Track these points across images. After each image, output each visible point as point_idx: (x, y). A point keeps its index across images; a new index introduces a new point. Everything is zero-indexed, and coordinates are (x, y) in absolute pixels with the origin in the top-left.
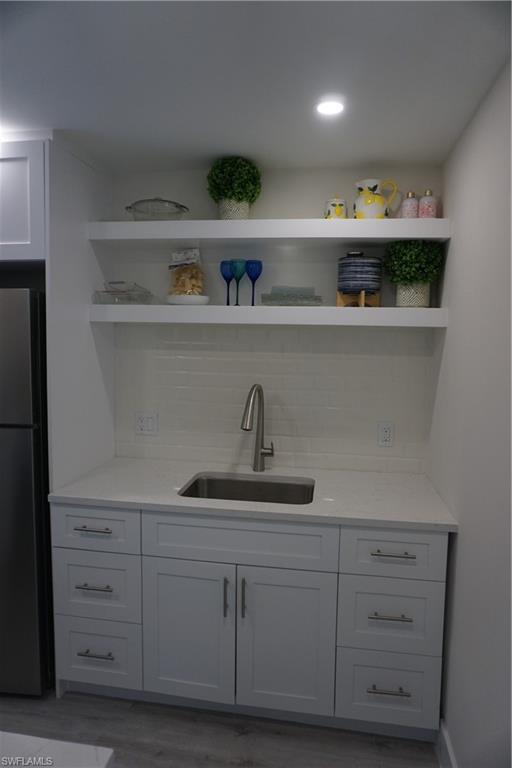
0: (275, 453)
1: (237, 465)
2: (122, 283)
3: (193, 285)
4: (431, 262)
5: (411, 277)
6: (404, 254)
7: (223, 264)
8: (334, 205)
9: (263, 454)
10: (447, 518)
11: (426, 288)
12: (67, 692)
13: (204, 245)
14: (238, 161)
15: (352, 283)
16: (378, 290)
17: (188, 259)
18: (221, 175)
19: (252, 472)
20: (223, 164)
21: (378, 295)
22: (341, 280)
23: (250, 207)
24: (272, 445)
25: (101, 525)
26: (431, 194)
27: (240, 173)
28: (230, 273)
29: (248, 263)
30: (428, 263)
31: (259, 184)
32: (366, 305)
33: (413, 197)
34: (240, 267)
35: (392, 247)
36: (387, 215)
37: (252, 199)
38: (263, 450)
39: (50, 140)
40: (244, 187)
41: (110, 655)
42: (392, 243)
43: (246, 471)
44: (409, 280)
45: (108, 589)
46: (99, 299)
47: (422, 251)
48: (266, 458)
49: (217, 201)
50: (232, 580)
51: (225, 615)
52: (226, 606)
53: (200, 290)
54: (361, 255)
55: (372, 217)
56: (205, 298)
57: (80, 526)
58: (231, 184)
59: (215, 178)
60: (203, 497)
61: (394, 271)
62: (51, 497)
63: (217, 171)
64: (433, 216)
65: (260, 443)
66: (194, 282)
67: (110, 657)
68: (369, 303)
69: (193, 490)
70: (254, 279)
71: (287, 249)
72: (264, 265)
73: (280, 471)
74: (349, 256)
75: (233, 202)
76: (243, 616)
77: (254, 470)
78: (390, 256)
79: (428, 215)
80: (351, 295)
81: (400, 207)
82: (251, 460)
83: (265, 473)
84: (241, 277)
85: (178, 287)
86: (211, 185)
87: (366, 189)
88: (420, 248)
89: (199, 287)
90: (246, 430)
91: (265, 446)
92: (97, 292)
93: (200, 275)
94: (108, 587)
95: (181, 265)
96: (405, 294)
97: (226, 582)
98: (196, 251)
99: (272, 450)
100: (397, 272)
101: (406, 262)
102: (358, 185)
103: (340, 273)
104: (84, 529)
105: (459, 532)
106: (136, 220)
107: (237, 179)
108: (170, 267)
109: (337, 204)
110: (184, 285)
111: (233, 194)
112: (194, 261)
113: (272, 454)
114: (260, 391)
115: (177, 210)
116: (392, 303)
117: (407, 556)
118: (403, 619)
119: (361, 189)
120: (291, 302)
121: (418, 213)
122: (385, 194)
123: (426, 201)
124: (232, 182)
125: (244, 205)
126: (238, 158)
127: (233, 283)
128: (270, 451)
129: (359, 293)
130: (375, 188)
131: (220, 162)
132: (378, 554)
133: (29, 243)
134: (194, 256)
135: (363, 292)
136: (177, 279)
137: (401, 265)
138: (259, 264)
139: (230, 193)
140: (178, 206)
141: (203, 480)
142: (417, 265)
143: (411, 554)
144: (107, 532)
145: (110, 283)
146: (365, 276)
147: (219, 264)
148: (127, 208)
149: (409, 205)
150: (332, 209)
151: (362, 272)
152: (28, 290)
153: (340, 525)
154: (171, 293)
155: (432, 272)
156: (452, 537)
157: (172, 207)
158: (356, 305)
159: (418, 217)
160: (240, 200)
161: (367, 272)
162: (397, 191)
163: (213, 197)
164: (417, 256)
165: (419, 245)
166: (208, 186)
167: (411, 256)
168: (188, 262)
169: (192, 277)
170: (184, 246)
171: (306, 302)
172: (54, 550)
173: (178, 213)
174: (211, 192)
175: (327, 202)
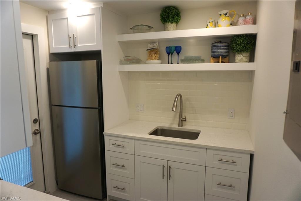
0: (187, 120)
1: (172, 124)
2: (130, 56)
3: (156, 57)
4: (249, 44)
5: (240, 50)
6: (238, 41)
7: (167, 47)
8: (209, 22)
9: (182, 120)
10: (251, 148)
11: (248, 54)
12: (111, 200)
13: (160, 41)
14: (171, 8)
15: (216, 53)
16: (227, 56)
17: (154, 46)
18: (164, 14)
19: (178, 127)
20: (166, 9)
21: (227, 58)
22: (212, 52)
23: (177, 25)
24: (185, 117)
25: (121, 144)
26: (251, 15)
27: (172, 13)
28: (169, 52)
29: (176, 47)
30: (248, 44)
31: (179, 16)
32: (222, 62)
33: (243, 16)
34: (173, 49)
35: (233, 38)
36: (231, 24)
37: (177, 22)
38: (182, 119)
39: (102, 7)
40: (173, 18)
41: (124, 188)
42: (233, 36)
43: (175, 127)
44: (240, 51)
45: (123, 166)
46: (122, 63)
47: (245, 39)
48: (183, 122)
49: (164, 24)
50: (166, 166)
51: (163, 178)
52: (163, 175)
53: (158, 58)
54: (220, 42)
55: (225, 26)
56: (159, 61)
57: (114, 143)
58: (168, 17)
59: (162, 15)
60: (159, 136)
61: (233, 48)
62: (105, 133)
63: (163, 12)
64: (251, 24)
65: (181, 116)
66: (156, 55)
67: (124, 189)
68: (223, 61)
69: (155, 133)
70: (178, 53)
71: (191, 41)
72: (182, 47)
73: (188, 127)
74: (216, 42)
75: (170, 24)
76: (170, 179)
77: (179, 126)
78: (232, 41)
79: (249, 23)
80: (216, 58)
81: (238, 21)
82: (178, 122)
83: (183, 127)
84: (173, 53)
85: (150, 57)
86: (161, 18)
87: (223, 14)
88: (244, 38)
89: (158, 57)
90: (174, 111)
91: (183, 118)
92: (121, 60)
93: (158, 53)
94: (123, 165)
95: (151, 49)
96: (239, 57)
97: (163, 167)
98: (157, 43)
99: (185, 118)
100: (235, 48)
101: (238, 44)
102: (220, 13)
103: (212, 49)
104: (115, 144)
105: (254, 154)
106: (134, 33)
107: (170, 15)
108: (147, 50)
109: (211, 21)
110: (152, 56)
111: (169, 21)
112: (156, 47)
113: (185, 120)
114: (181, 96)
115: (149, 28)
116: (233, 61)
117: (233, 162)
118: (231, 186)
119: (221, 15)
120: (191, 62)
121: (245, 23)
122: (231, 16)
123: (248, 18)
124: (169, 16)
125: (174, 25)
126: (171, 6)
127: (170, 55)
128: (184, 119)
129: (219, 57)
130: (226, 14)
131: (164, 9)
132: (221, 160)
133: (96, 44)
134: (156, 45)
135: (221, 57)
136: (150, 54)
137: (236, 45)
138: (180, 47)
139: (168, 20)
140: (149, 27)
141: (159, 129)
142: (243, 45)
143: (235, 161)
144: (123, 146)
145: (125, 57)
146: (221, 51)
147: (165, 48)
148: (131, 29)
149: (241, 19)
150: (209, 24)
151: (220, 49)
152: (96, 61)
153: (206, 148)
154: (147, 60)
155: (250, 48)
156: (252, 156)
157: (147, 27)
158: (218, 62)
159: (245, 25)
160: (172, 23)
161: (222, 49)
162: (236, 14)
163: (162, 22)
164: (243, 41)
165: (244, 36)
166: (160, 18)
167: (240, 42)
168: (154, 48)
169: (155, 53)
170: (153, 42)
171: (197, 62)
172: (106, 151)
173: (149, 29)
174: (162, 21)
175: (207, 21)
